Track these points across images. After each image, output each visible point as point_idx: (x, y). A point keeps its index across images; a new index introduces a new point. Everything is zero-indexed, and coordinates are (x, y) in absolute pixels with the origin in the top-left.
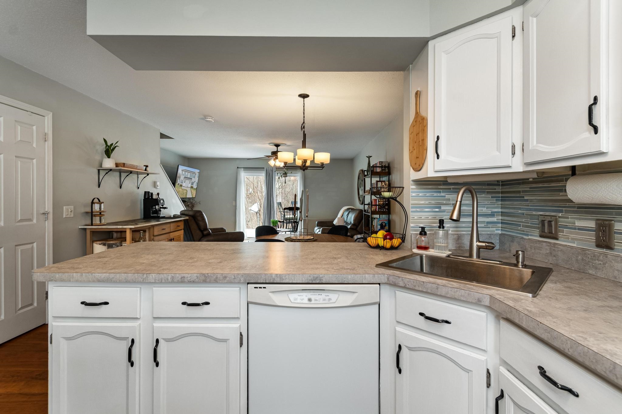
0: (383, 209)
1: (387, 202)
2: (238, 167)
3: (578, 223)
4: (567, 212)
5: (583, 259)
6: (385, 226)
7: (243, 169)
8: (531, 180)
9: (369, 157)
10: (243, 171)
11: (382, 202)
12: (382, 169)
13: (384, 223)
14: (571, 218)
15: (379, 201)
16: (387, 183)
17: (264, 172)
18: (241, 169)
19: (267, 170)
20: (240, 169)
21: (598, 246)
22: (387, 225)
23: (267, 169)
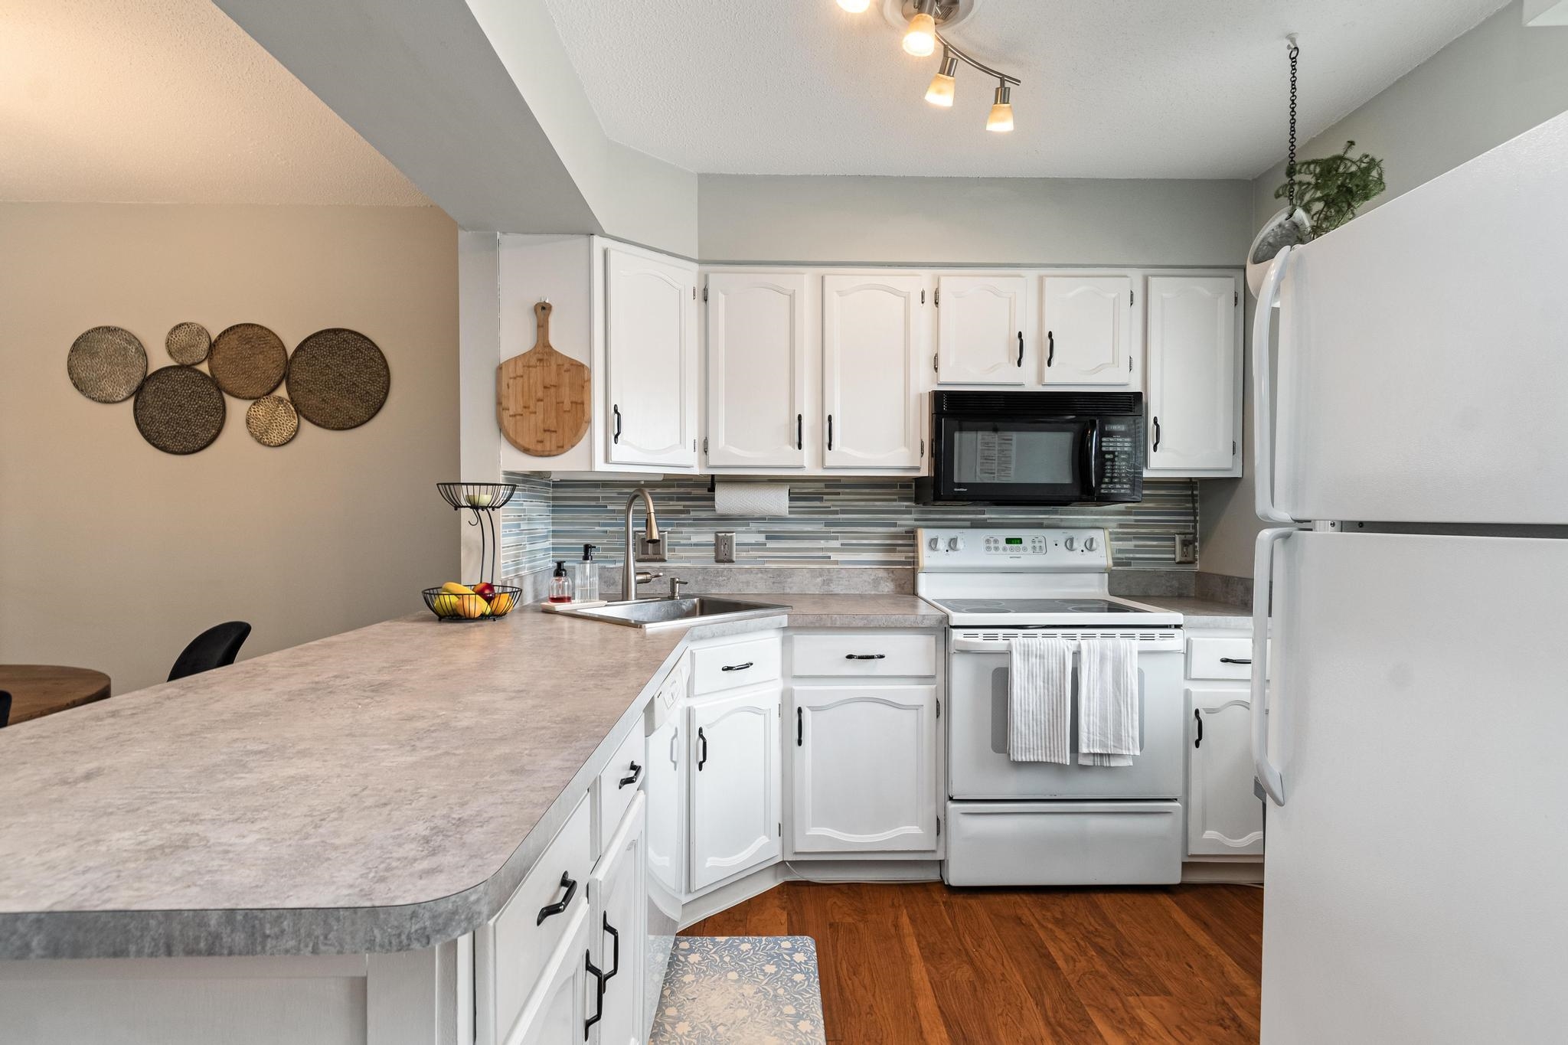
3: (695, 539)
4: (678, 525)
5: (704, 579)
8: (643, 483)
14: (686, 532)
21: (718, 561)
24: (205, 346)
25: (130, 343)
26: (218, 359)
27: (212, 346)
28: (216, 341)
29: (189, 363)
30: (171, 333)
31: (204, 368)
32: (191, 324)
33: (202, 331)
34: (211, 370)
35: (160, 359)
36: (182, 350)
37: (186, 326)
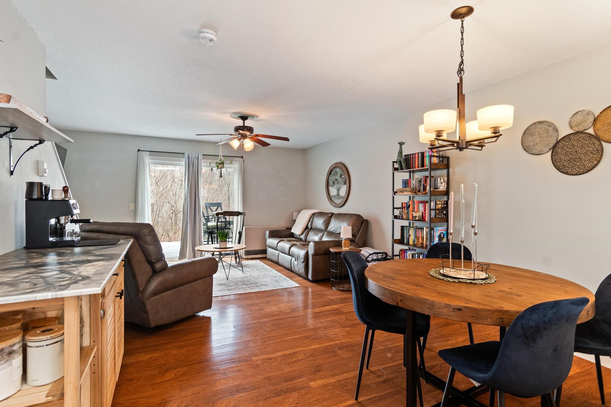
0: (441, 215)
1: (445, 205)
2: (139, 150)
6: (443, 237)
7: (148, 153)
9: (401, 144)
10: (148, 157)
11: (440, 206)
12: (439, 159)
13: (443, 233)
15: (438, 204)
16: (446, 179)
17: (184, 159)
18: (145, 152)
19: (188, 157)
20: (143, 152)
22: (445, 236)
23: (190, 155)
24: (592, 119)
25: (550, 126)
26: (598, 125)
27: (595, 120)
28: (598, 116)
29: (582, 130)
30: (571, 118)
31: (591, 131)
32: (583, 110)
33: (589, 113)
34: (595, 131)
35: (565, 131)
36: (578, 125)
37: (580, 112)
